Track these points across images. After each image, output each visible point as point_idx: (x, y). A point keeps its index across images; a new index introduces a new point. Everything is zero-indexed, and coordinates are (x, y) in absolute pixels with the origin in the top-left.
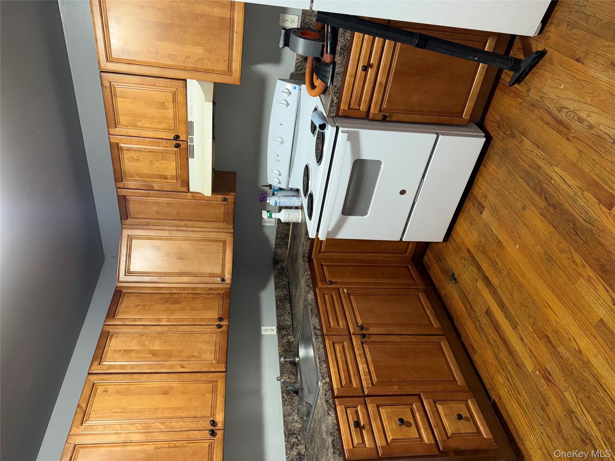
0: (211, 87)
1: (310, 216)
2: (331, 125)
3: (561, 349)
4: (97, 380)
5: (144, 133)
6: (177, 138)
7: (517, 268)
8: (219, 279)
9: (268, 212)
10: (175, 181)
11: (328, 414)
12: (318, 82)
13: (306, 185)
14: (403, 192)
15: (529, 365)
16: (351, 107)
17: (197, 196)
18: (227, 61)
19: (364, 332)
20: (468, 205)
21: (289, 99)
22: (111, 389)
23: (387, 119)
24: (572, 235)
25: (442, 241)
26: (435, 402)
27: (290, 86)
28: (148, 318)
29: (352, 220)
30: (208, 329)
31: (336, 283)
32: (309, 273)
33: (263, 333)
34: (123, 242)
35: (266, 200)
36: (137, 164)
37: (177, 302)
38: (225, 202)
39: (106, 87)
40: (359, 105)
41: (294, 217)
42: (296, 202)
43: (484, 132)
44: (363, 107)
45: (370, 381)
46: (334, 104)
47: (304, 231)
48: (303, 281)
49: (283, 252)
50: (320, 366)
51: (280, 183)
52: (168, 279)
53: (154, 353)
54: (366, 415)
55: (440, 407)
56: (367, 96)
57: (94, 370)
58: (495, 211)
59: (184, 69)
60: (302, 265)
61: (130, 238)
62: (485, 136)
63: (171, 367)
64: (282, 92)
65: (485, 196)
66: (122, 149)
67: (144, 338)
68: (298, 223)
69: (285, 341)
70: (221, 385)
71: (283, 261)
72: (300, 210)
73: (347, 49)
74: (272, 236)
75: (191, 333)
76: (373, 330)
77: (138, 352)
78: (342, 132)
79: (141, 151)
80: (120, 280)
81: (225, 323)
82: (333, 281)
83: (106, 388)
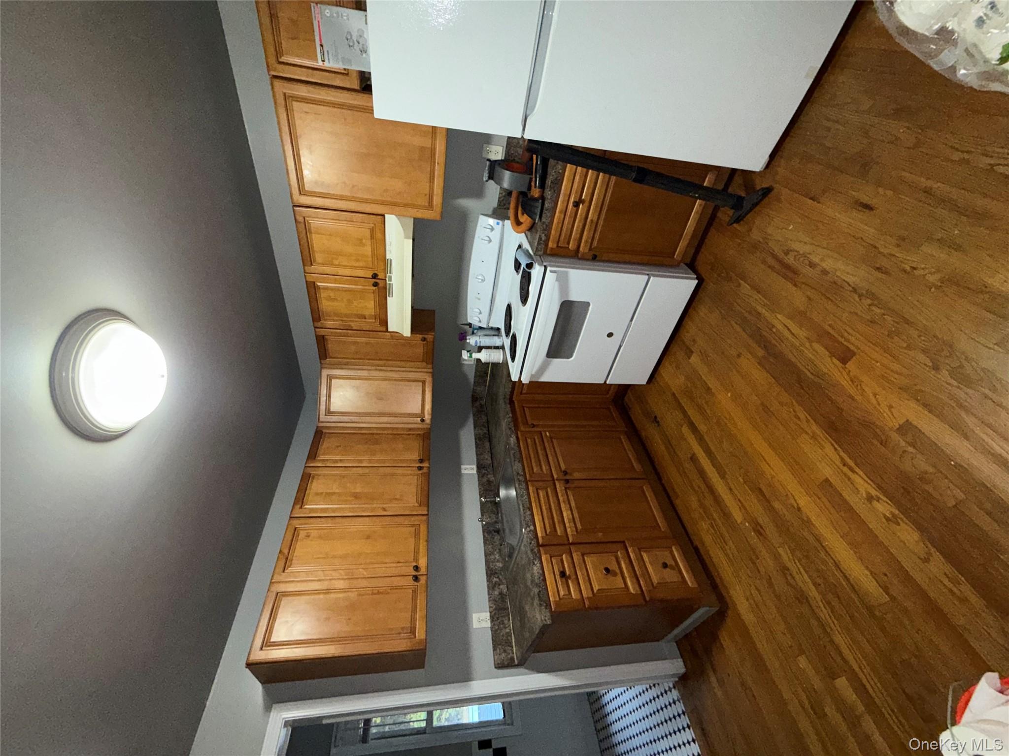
0: (410, 223)
1: (513, 359)
2: (538, 264)
3: (777, 505)
4: (300, 524)
5: (341, 271)
6: (375, 276)
7: (728, 417)
8: (419, 419)
9: (468, 352)
10: (374, 321)
11: (534, 564)
12: (524, 219)
13: (508, 325)
14: (610, 335)
15: (738, 516)
16: (559, 245)
17: (396, 336)
18: (428, 196)
19: (567, 477)
20: (674, 348)
21: (491, 235)
22: (314, 533)
23: (597, 259)
24: (795, 387)
25: (645, 383)
26: (640, 549)
27: (492, 221)
28: (349, 459)
29: (557, 362)
30: (409, 471)
31: (537, 426)
32: (511, 415)
33: (463, 472)
34: (322, 380)
35: (466, 339)
36: (336, 304)
37: (377, 442)
38: (424, 342)
39: (300, 222)
40: (568, 243)
41: (496, 357)
42: (497, 341)
43: (696, 274)
44: (572, 246)
45: (574, 529)
46: (542, 242)
47: (505, 373)
48: (505, 423)
49: (483, 390)
50: (524, 513)
51: (480, 321)
52: (368, 419)
53: (356, 496)
54: (571, 566)
55: (645, 556)
56: (576, 234)
57: (296, 514)
58: (704, 356)
59: (383, 203)
60: (503, 407)
61: (330, 378)
62: (697, 278)
63: (373, 510)
64: (485, 228)
65: (694, 340)
66: (319, 287)
67: (345, 479)
68: (499, 363)
69: (485, 480)
70: (423, 528)
71: (481, 398)
72: (501, 350)
73: (558, 182)
74: (471, 375)
75: (393, 475)
76: (577, 475)
77: (339, 494)
78: (551, 272)
79: (339, 290)
80: (321, 420)
81: (426, 465)
82: (535, 424)
83: (307, 533)
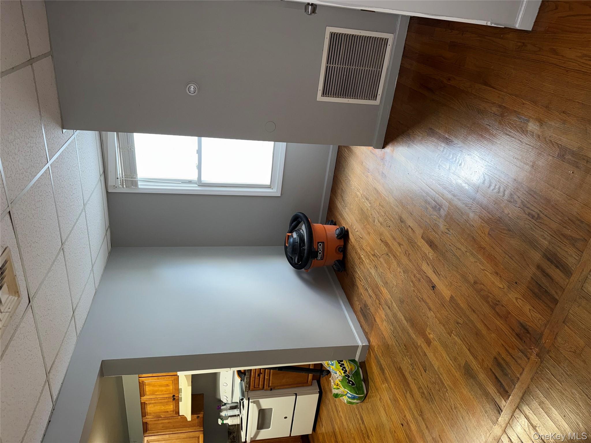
5: (158, 397)
6: (174, 396)
9: (221, 419)
10: (172, 413)
14: (286, 418)
16: (255, 387)
23: (273, 389)
25: (311, 433)
29: (263, 431)
39: (141, 383)
40: (259, 386)
41: (236, 421)
42: (236, 412)
61: (148, 442)
66: (146, 404)
78: (251, 402)
